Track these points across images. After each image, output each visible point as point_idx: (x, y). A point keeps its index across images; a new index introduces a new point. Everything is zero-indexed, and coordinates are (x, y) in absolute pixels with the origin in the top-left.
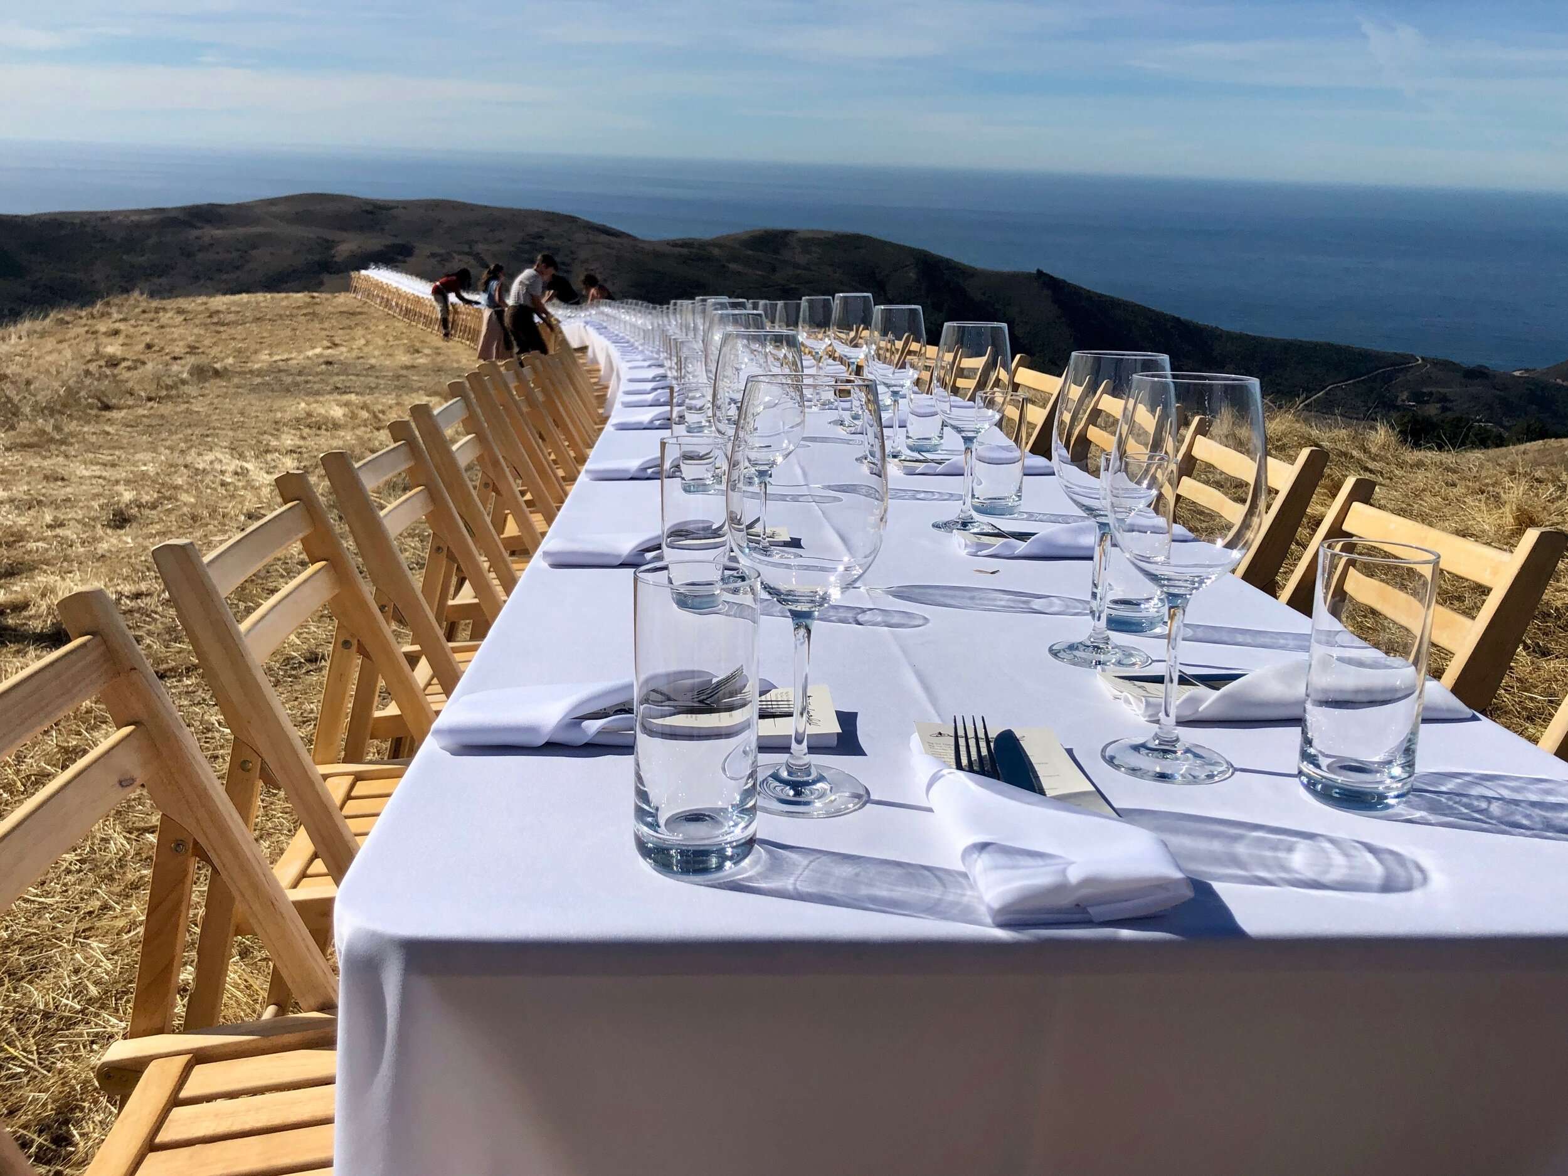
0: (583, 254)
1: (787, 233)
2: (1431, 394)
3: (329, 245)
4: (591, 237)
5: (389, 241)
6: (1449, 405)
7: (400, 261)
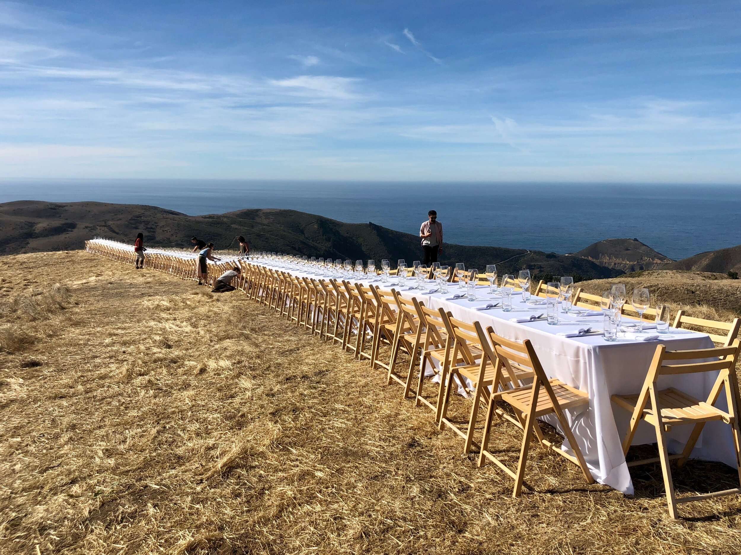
0: (162, 223)
1: (258, 210)
2: (535, 265)
3: (32, 225)
4: (165, 215)
5: (63, 222)
6: (542, 269)
7: (69, 231)
